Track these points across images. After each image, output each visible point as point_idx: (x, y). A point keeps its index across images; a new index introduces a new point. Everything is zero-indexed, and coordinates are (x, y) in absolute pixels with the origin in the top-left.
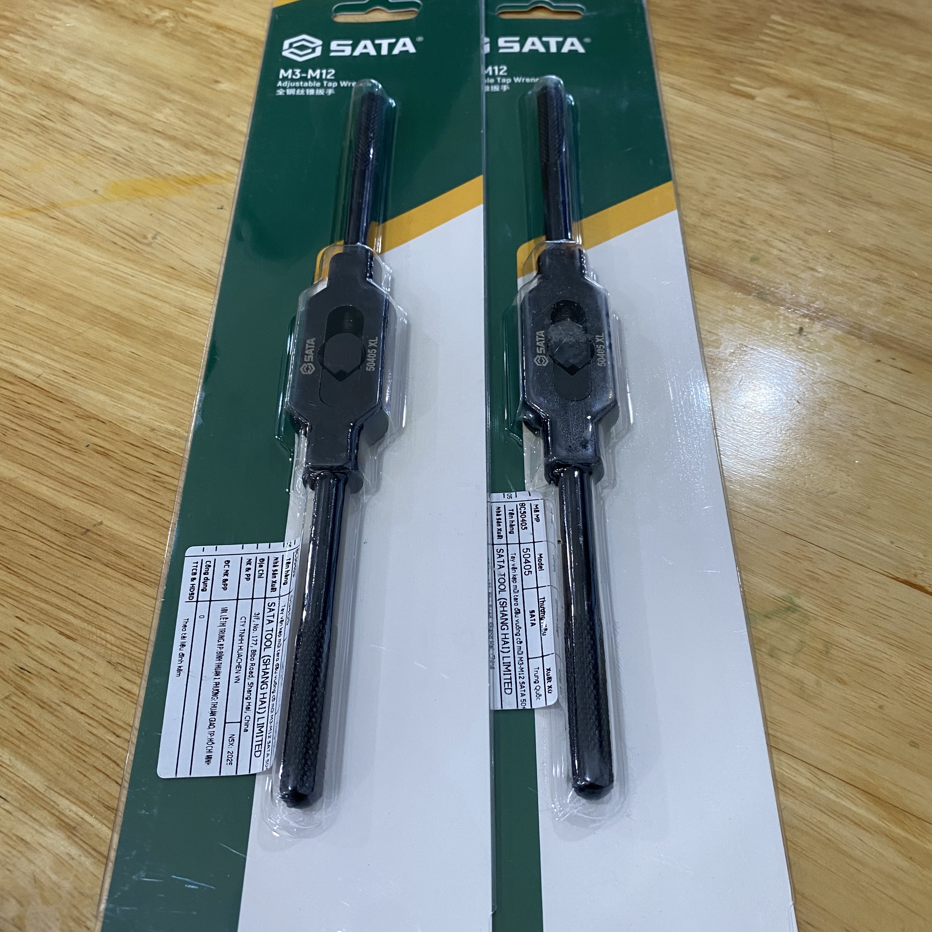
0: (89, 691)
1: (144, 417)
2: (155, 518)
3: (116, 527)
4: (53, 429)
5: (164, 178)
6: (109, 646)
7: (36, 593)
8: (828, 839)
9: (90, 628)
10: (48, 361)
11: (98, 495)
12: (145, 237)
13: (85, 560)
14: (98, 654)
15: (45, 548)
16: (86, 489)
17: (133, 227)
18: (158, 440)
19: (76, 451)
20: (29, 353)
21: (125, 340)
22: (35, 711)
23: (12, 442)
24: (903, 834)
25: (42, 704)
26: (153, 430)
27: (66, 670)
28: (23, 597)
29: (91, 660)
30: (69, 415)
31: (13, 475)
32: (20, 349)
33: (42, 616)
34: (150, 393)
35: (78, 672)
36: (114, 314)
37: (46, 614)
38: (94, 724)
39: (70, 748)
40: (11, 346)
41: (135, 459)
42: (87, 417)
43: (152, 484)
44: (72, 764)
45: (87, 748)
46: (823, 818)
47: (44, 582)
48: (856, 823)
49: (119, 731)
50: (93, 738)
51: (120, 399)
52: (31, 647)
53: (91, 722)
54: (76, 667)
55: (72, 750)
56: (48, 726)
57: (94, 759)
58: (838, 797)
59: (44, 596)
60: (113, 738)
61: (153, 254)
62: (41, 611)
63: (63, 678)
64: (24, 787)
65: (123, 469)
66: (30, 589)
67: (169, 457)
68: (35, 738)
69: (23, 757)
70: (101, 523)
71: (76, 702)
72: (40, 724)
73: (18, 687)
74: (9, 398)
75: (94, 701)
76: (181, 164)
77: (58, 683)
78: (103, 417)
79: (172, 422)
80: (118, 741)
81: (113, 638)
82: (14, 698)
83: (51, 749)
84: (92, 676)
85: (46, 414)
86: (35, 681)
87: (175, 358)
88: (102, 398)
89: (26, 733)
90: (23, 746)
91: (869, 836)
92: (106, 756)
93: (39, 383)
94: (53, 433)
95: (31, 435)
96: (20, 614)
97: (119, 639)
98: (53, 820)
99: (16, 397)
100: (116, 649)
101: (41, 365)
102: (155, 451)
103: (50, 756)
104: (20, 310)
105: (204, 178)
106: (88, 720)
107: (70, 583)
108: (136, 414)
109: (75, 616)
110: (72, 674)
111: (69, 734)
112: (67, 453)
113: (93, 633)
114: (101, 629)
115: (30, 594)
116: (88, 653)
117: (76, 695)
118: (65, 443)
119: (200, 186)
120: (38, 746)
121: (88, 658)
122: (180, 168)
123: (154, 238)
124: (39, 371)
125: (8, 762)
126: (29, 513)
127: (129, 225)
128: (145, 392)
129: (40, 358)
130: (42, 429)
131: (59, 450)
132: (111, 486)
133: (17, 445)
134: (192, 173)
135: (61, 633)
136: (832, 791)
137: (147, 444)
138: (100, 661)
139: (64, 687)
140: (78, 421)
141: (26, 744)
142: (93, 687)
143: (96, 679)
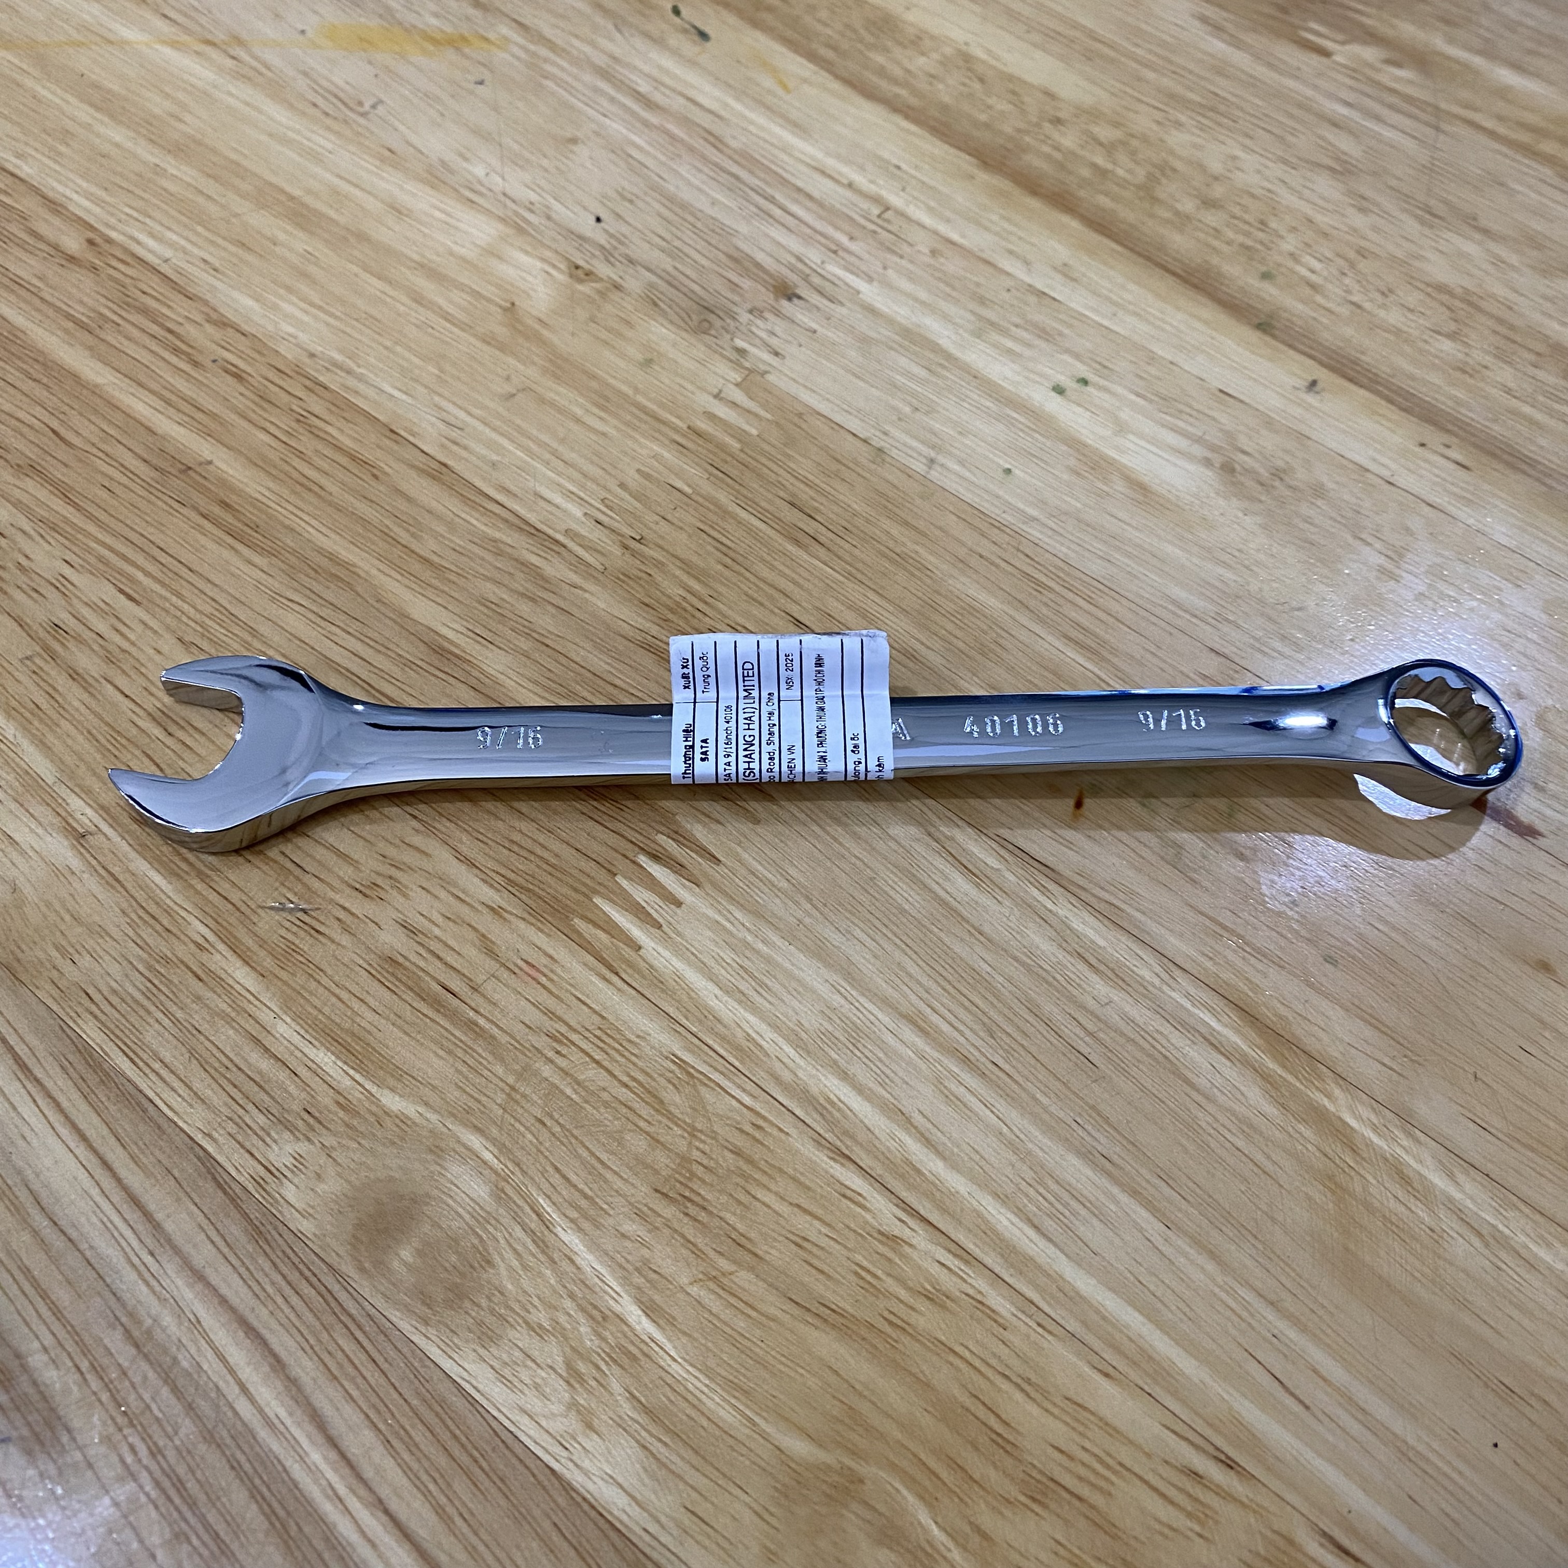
0: (143, 670)
1: (303, 337)
2: (287, 468)
3: (231, 472)
4: (170, 331)
5: (406, 30)
6: (184, 619)
7: (100, 536)
8: (1166, 1057)
9: (163, 592)
10: (183, 242)
11: (213, 426)
12: (361, 104)
13: (176, 505)
14: (168, 628)
15: (124, 480)
16: (199, 416)
17: (347, 87)
18: (317, 371)
19: (196, 364)
20: (158, 228)
21: (301, 234)
22: (62, 681)
23: (109, 338)
24: (1280, 1071)
25: (74, 675)
26: (312, 355)
27: (117, 639)
28: (79, 536)
29: (156, 632)
30: (199, 318)
31: (100, 380)
32: (148, 221)
33: (101, 566)
34: (320, 308)
35: (133, 644)
36: (292, 198)
37: (107, 563)
38: (141, 713)
39: (100, 737)
40: (135, 214)
41: (277, 389)
42: (223, 323)
43: (294, 424)
44: (98, 756)
45: (123, 741)
46: (1167, 1029)
47: (112, 523)
48: (1212, 1044)
49: (173, 728)
50: (134, 731)
51: (275, 308)
52: (75, 601)
53: (137, 710)
54: (132, 637)
55: (103, 741)
56: (76, 704)
57: (129, 756)
58: (1194, 1005)
59: (109, 540)
60: (161, 735)
61: (368, 129)
62: (100, 559)
63: (111, 648)
64: (27, 773)
65: (257, 399)
66: (92, 528)
67: (327, 395)
68: (55, 716)
69: (33, 735)
70: (210, 462)
71: (121, 681)
72: (65, 699)
73: (46, 648)
74: (116, 281)
75: (145, 684)
76: (436, 15)
77: (102, 652)
78: (245, 327)
79: (341, 351)
80: (169, 741)
81: (192, 611)
82: (38, 661)
83: (73, 732)
84: (152, 651)
85: (165, 310)
86: (71, 644)
87: (366, 269)
88: (250, 302)
89: (44, 706)
90: (36, 723)
91: (1228, 1064)
92: (148, 756)
93: (165, 268)
94: (169, 336)
95: (135, 333)
96: (69, 557)
97: (201, 612)
98: (56, 821)
99: (128, 281)
100: (193, 624)
101: (172, 245)
102: (308, 383)
103: (70, 742)
104: (158, 170)
105: (464, 39)
106: (132, 706)
107: (149, 532)
108: (291, 330)
109: (147, 574)
110: (125, 645)
111: (102, 719)
112: (183, 365)
113: (166, 599)
114: (179, 595)
115: (89, 535)
116: (152, 623)
117: (124, 672)
118: (183, 352)
119: (457, 49)
120: (57, 725)
121: (151, 628)
122: (434, 21)
123: (374, 107)
124: (168, 253)
125: (11, 739)
126: (112, 432)
127: (341, 83)
128: (312, 304)
129: (175, 237)
130: (154, 329)
131: (174, 360)
132: (233, 416)
133: (114, 342)
134: (449, 29)
135: (121, 591)
136: (1188, 995)
137: (299, 372)
138: (167, 636)
139: (109, 660)
140: (209, 328)
141: (41, 720)
142: (149, 665)
143: (157, 658)
